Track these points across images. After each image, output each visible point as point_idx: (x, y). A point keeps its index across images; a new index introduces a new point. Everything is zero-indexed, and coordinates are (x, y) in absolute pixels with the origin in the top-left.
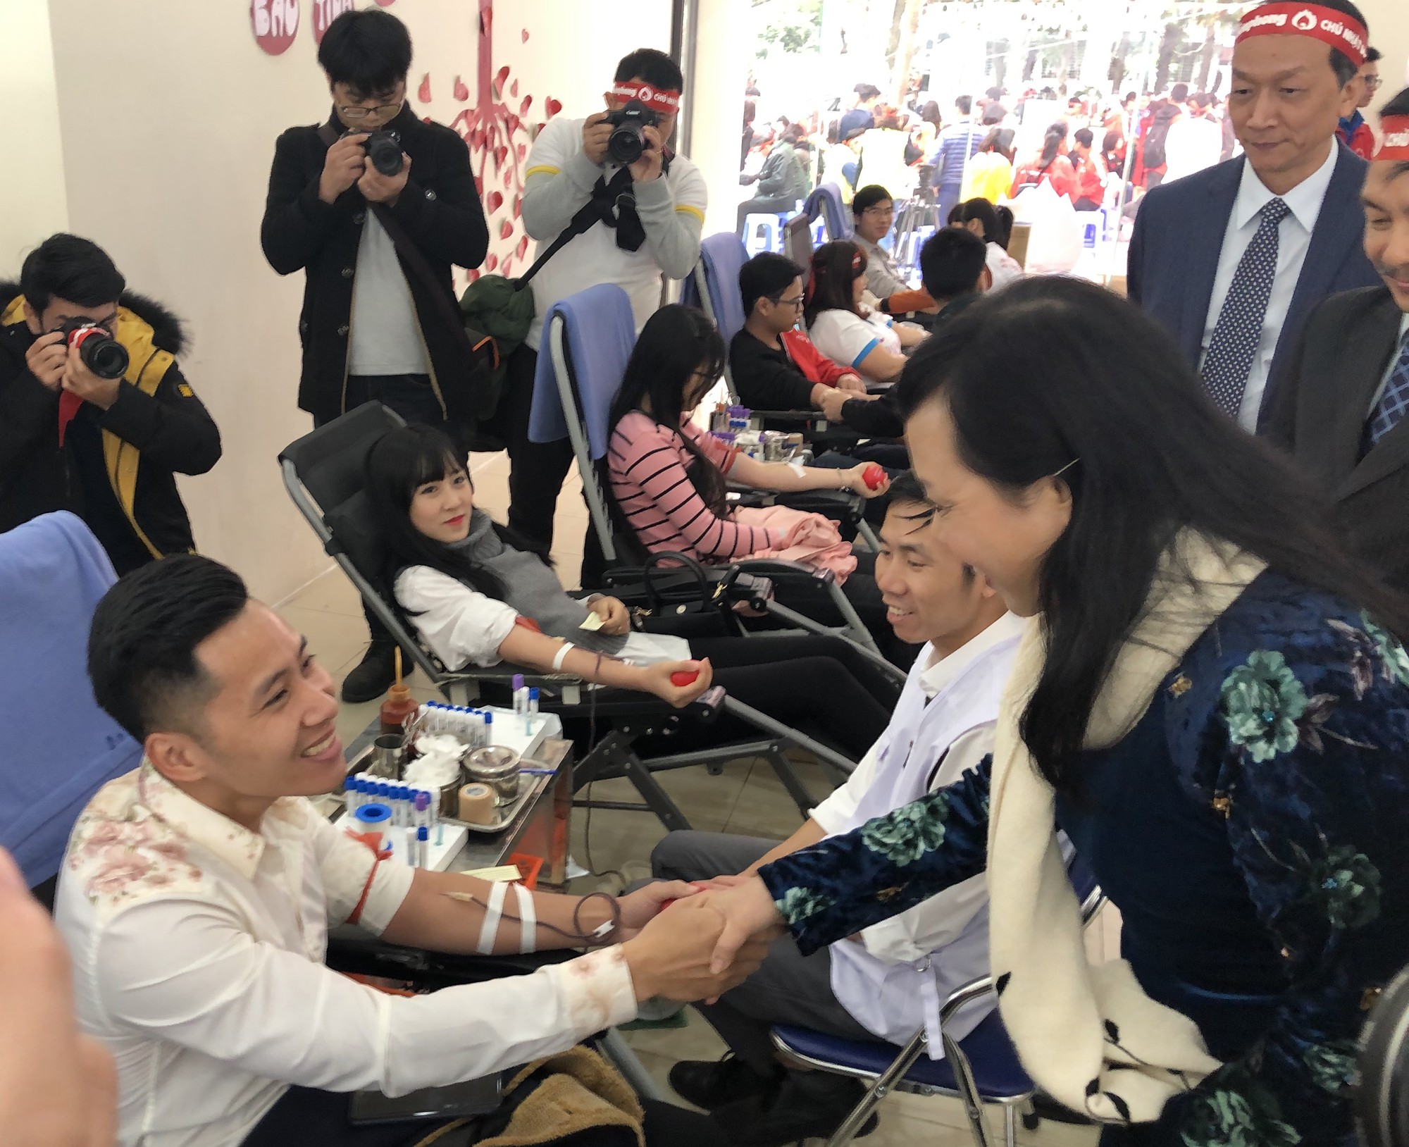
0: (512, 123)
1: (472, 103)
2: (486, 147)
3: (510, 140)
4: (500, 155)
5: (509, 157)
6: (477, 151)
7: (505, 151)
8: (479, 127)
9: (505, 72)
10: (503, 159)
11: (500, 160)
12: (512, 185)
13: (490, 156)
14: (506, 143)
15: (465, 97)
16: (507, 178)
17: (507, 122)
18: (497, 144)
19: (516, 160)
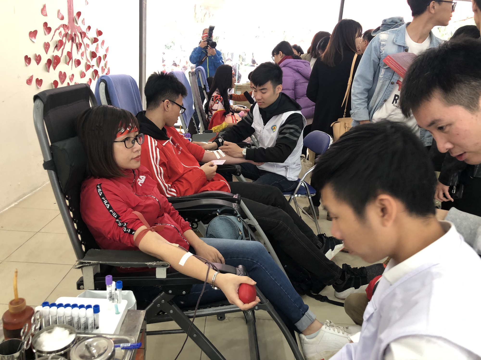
0: (83, 34)
1: (66, 22)
2: (73, 41)
3: (83, 41)
4: (79, 46)
5: (83, 47)
6: (69, 42)
7: (81, 44)
8: (69, 32)
9: (79, 14)
10: (80, 47)
11: (79, 48)
12: (84, 58)
13: (74, 45)
14: (81, 42)
15: (62, 18)
16: (82, 55)
17: (81, 33)
18: (77, 41)
19: (86, 49)
